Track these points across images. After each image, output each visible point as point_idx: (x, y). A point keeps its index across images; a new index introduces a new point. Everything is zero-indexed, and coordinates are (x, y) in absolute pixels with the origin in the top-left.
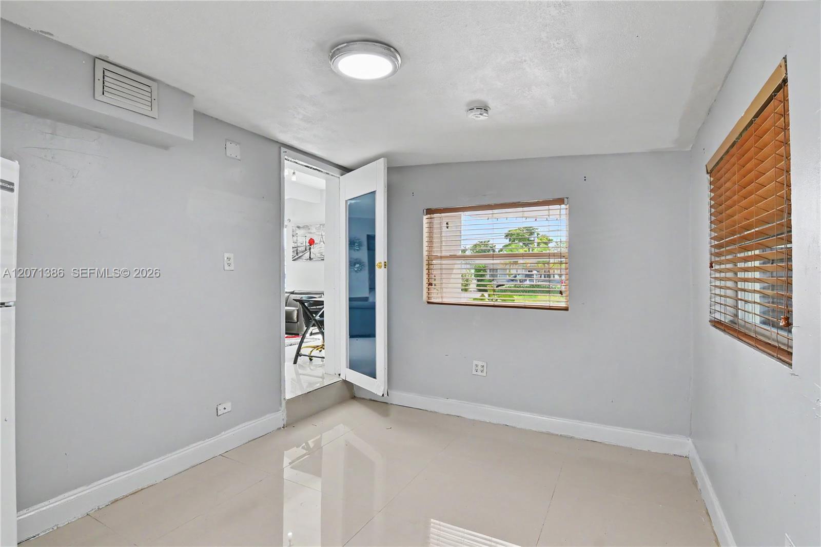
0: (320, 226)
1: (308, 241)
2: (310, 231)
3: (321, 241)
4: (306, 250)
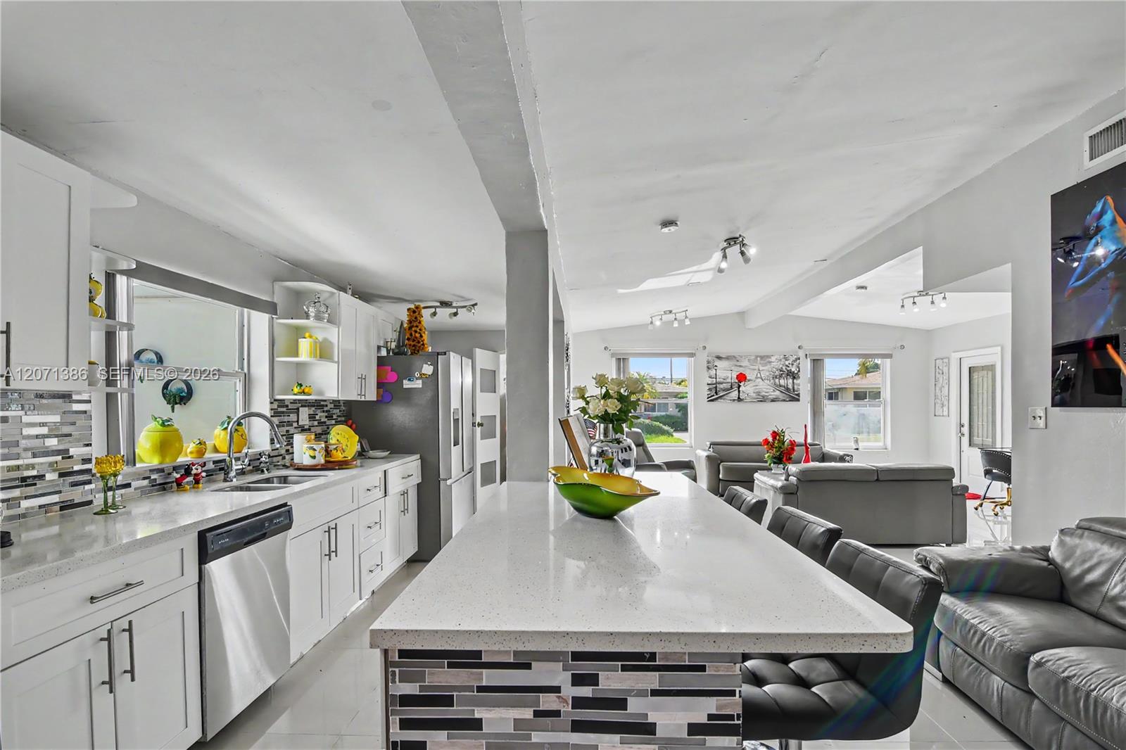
0: (756, 359)
1: (734, 376)
3: (757, 378)
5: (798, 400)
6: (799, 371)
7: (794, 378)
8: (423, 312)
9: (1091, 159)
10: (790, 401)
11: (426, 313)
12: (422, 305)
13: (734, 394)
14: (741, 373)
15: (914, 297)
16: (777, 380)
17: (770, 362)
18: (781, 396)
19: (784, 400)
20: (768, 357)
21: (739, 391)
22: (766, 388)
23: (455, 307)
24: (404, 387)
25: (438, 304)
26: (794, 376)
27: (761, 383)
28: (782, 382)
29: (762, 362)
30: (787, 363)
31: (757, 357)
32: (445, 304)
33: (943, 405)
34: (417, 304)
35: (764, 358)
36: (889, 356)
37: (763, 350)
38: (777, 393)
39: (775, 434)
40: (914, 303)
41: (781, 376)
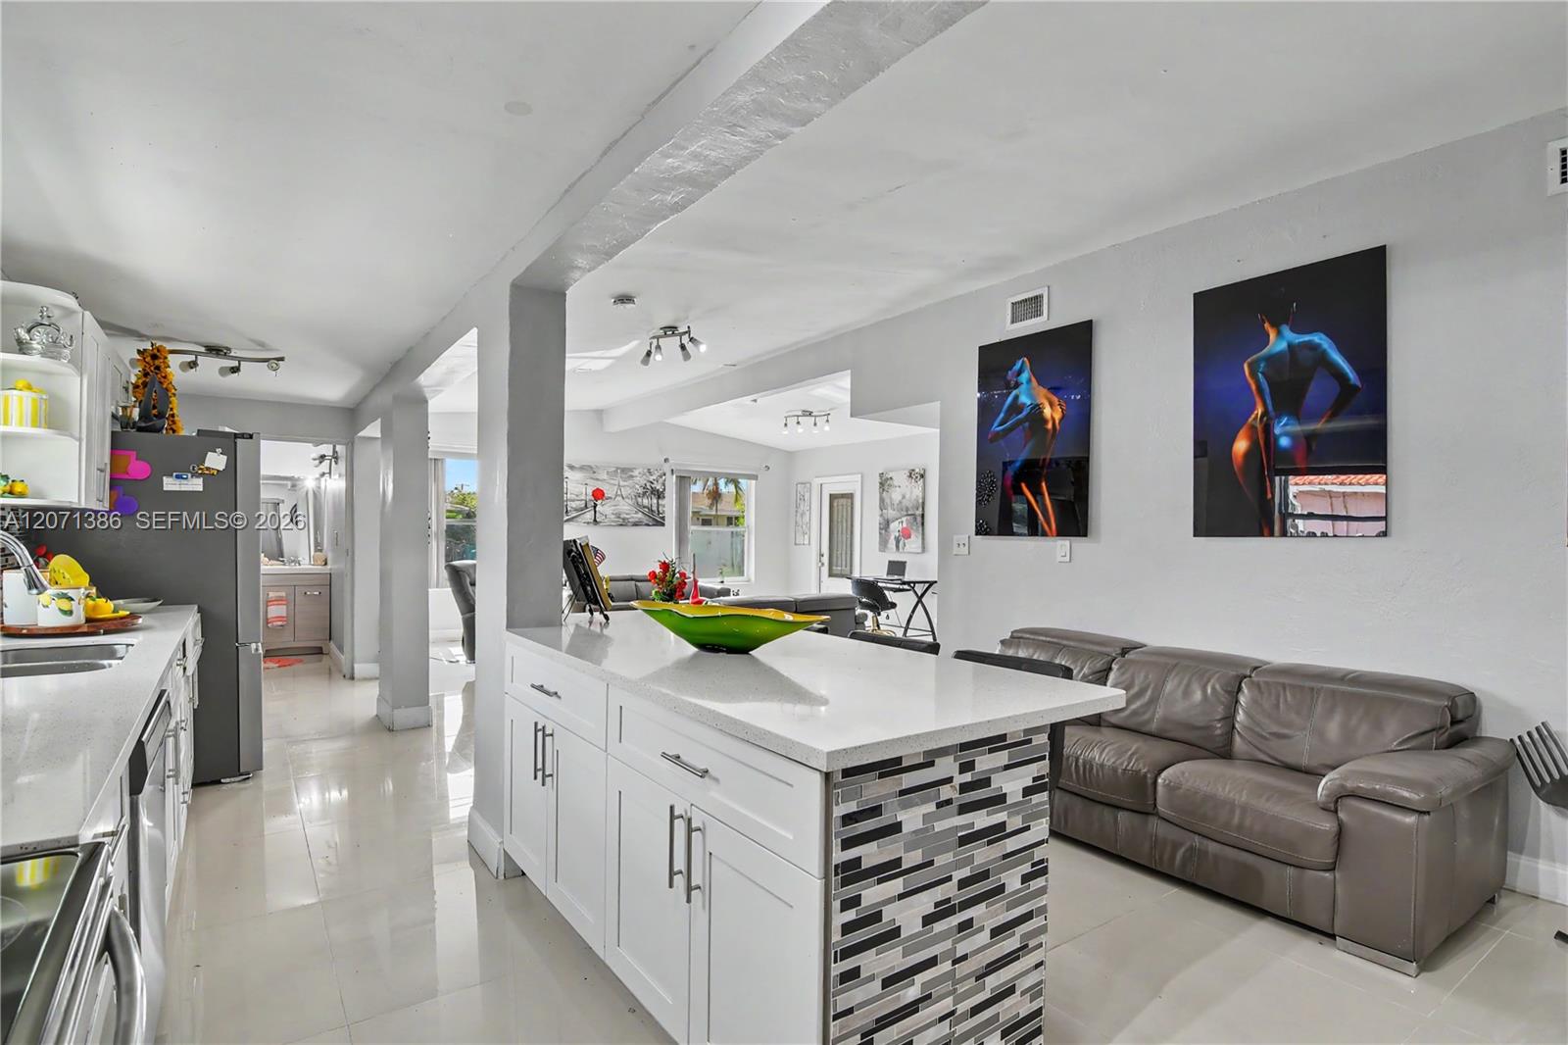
0: (616, 471)
1: (590, 492)
2: (596, 476)
3: (616, 495)
4: (586, 507)
5: (663, 525)
6: (664, 489)
7: (659, 497)
8: (170, 357)
9: (1013, 322)
10: (654, 525)
11: (174, 362)
12: (169, 346)
13: (589, 516)
14: (598, 489)
15: (798, 416)
16: (640, 500)
17: (632, 477)
18: (645, 520)
19: (648, 525)
20: (631, 470)
21: (595, 512)
22: (626, 507)
23: (234, 358)
24: (165, 489)
25: (203, 350)
26: (660, 495)
27: (622, 502)
28: (646, 502)
29: (624, 476)
30: (651, 478)
31: (618, 468)
32: (214, 350)
33: (804, 534)
34: (158, 344)
35: (626, 472)
36: (754, 477)
37: (624, 460)
38: (640, 515)
39: (665, 566)
40: (798, 423)
41: (644, 494)
